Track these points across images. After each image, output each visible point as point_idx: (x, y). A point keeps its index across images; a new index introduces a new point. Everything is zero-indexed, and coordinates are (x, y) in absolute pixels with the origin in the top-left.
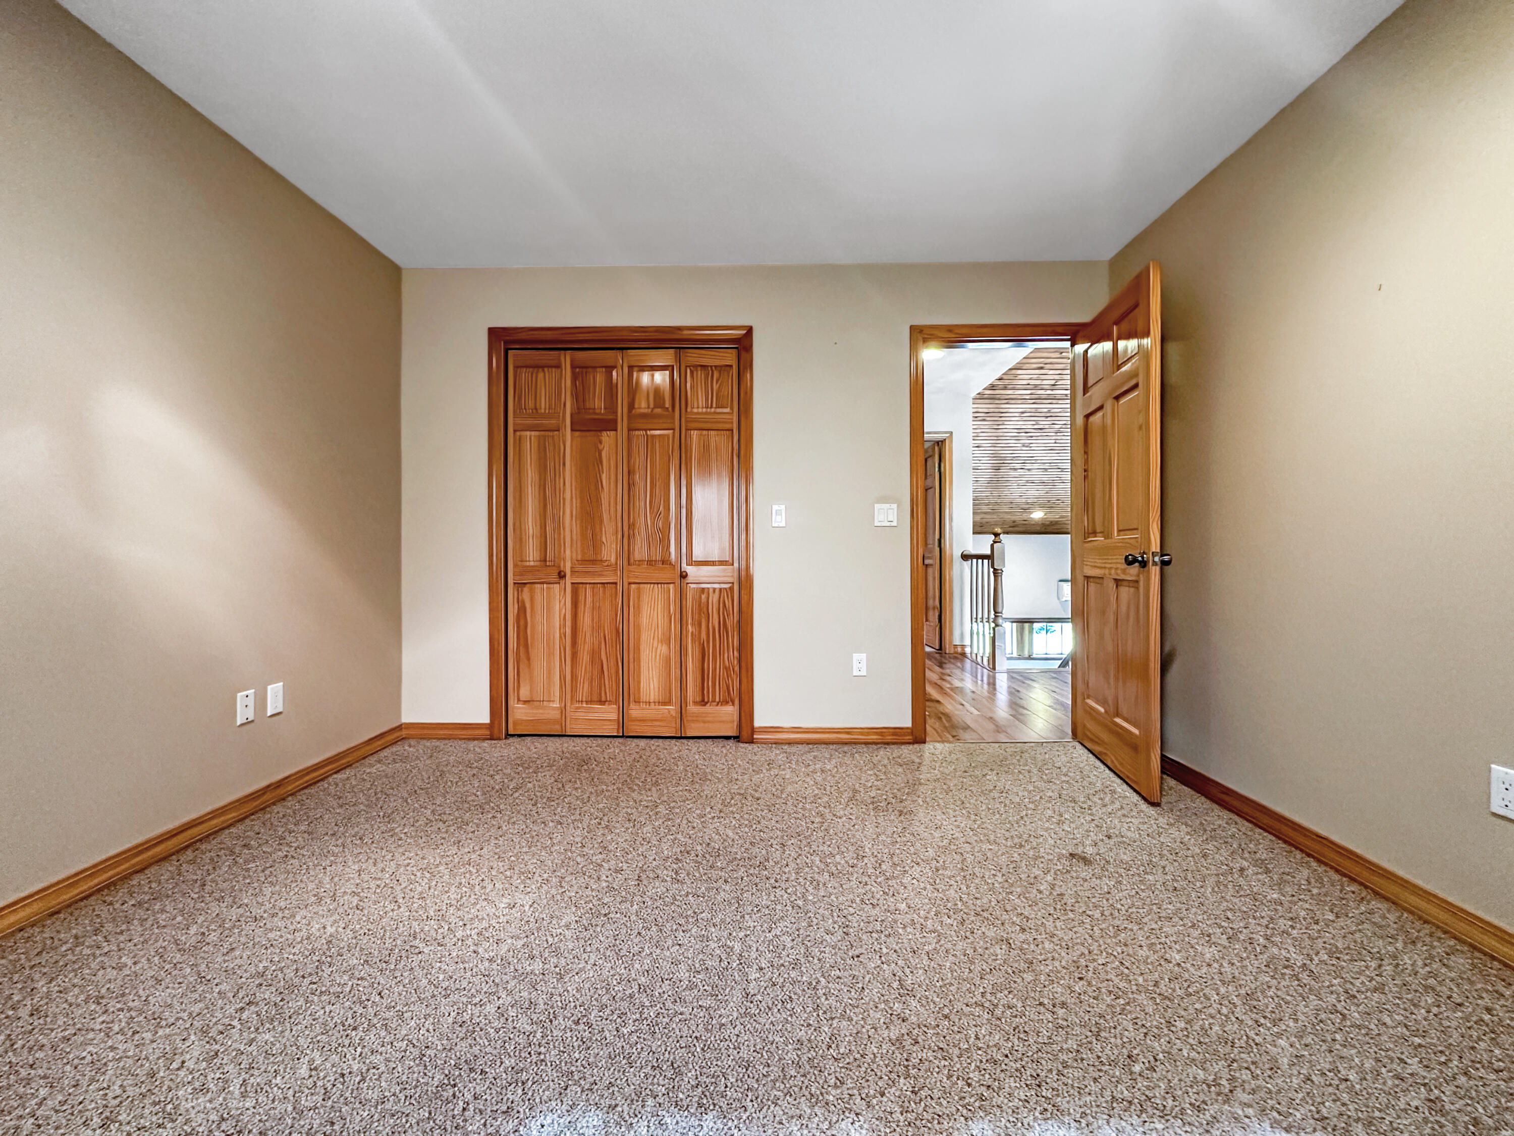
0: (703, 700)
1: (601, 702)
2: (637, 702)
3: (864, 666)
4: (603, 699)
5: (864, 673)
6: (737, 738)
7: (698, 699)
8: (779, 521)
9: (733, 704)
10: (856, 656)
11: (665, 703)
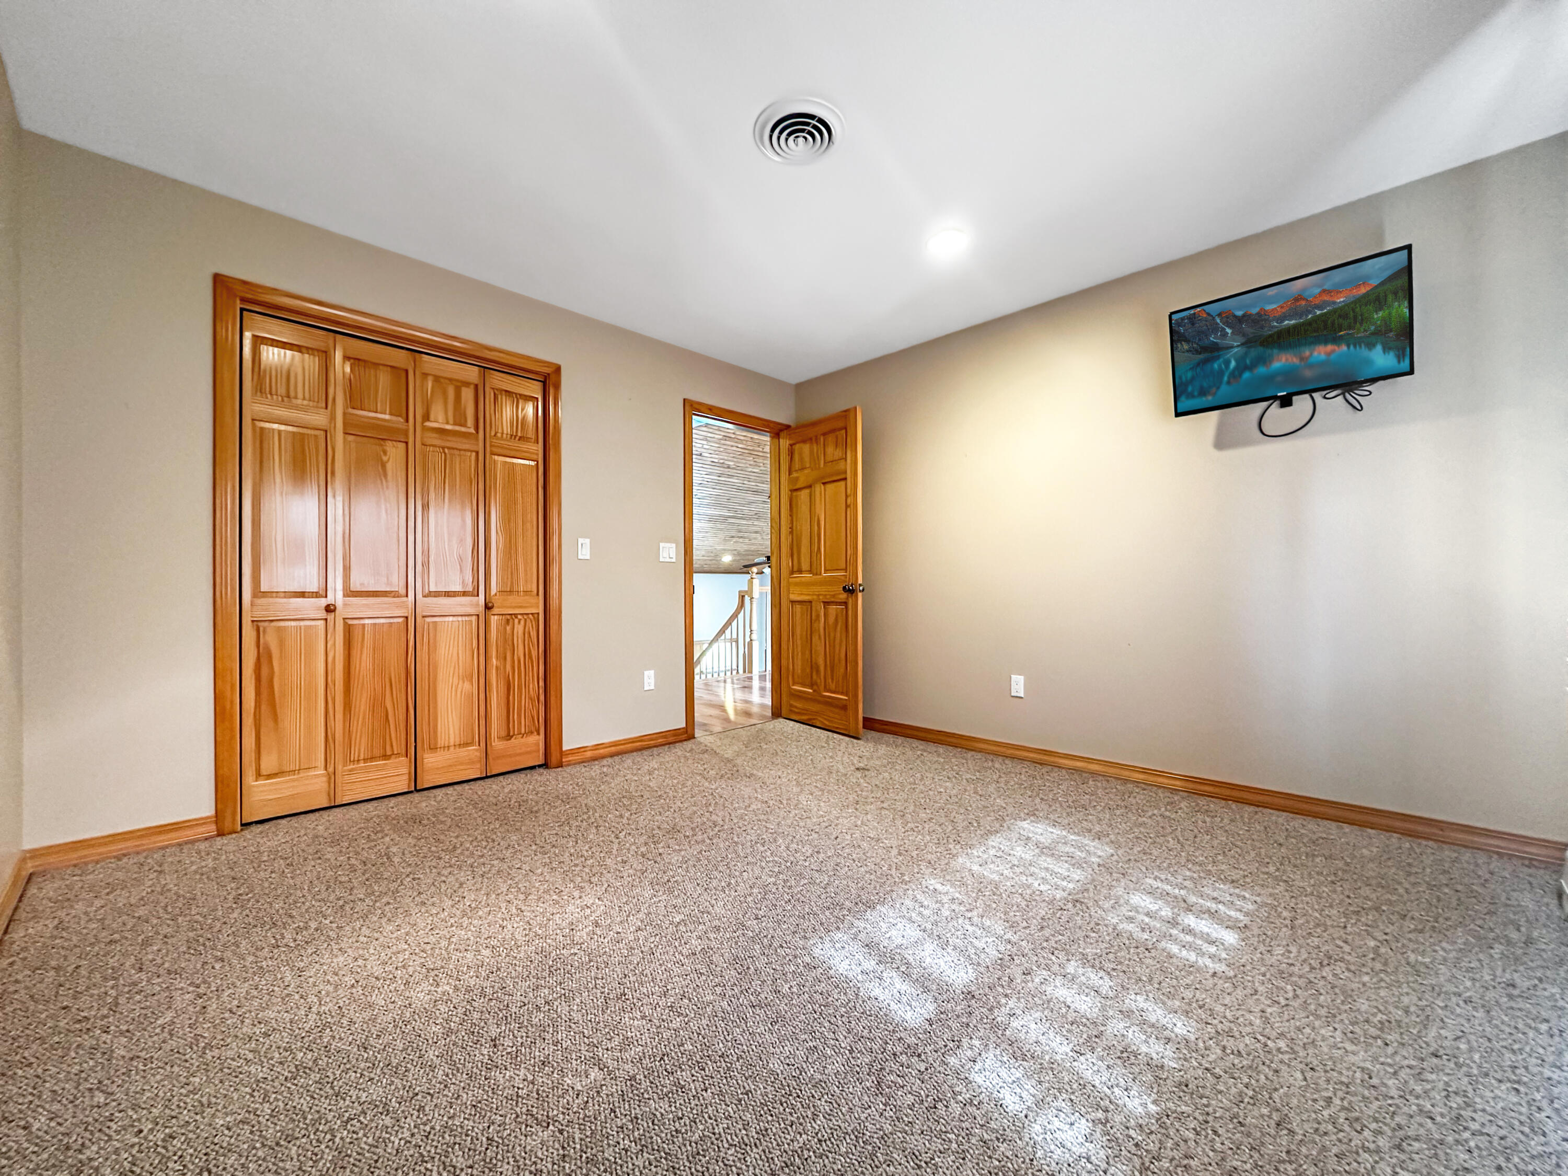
0: (508, 735)
1: (385, 757)
2: (433, 748)
3: (652, 681)
4: (389, 753)
5: (652, 687)
6: (545, 765)
7: (503, 733)
8: (585, 553)
9: (538, 734)
10: (646, 673)
11: (466, 744)
